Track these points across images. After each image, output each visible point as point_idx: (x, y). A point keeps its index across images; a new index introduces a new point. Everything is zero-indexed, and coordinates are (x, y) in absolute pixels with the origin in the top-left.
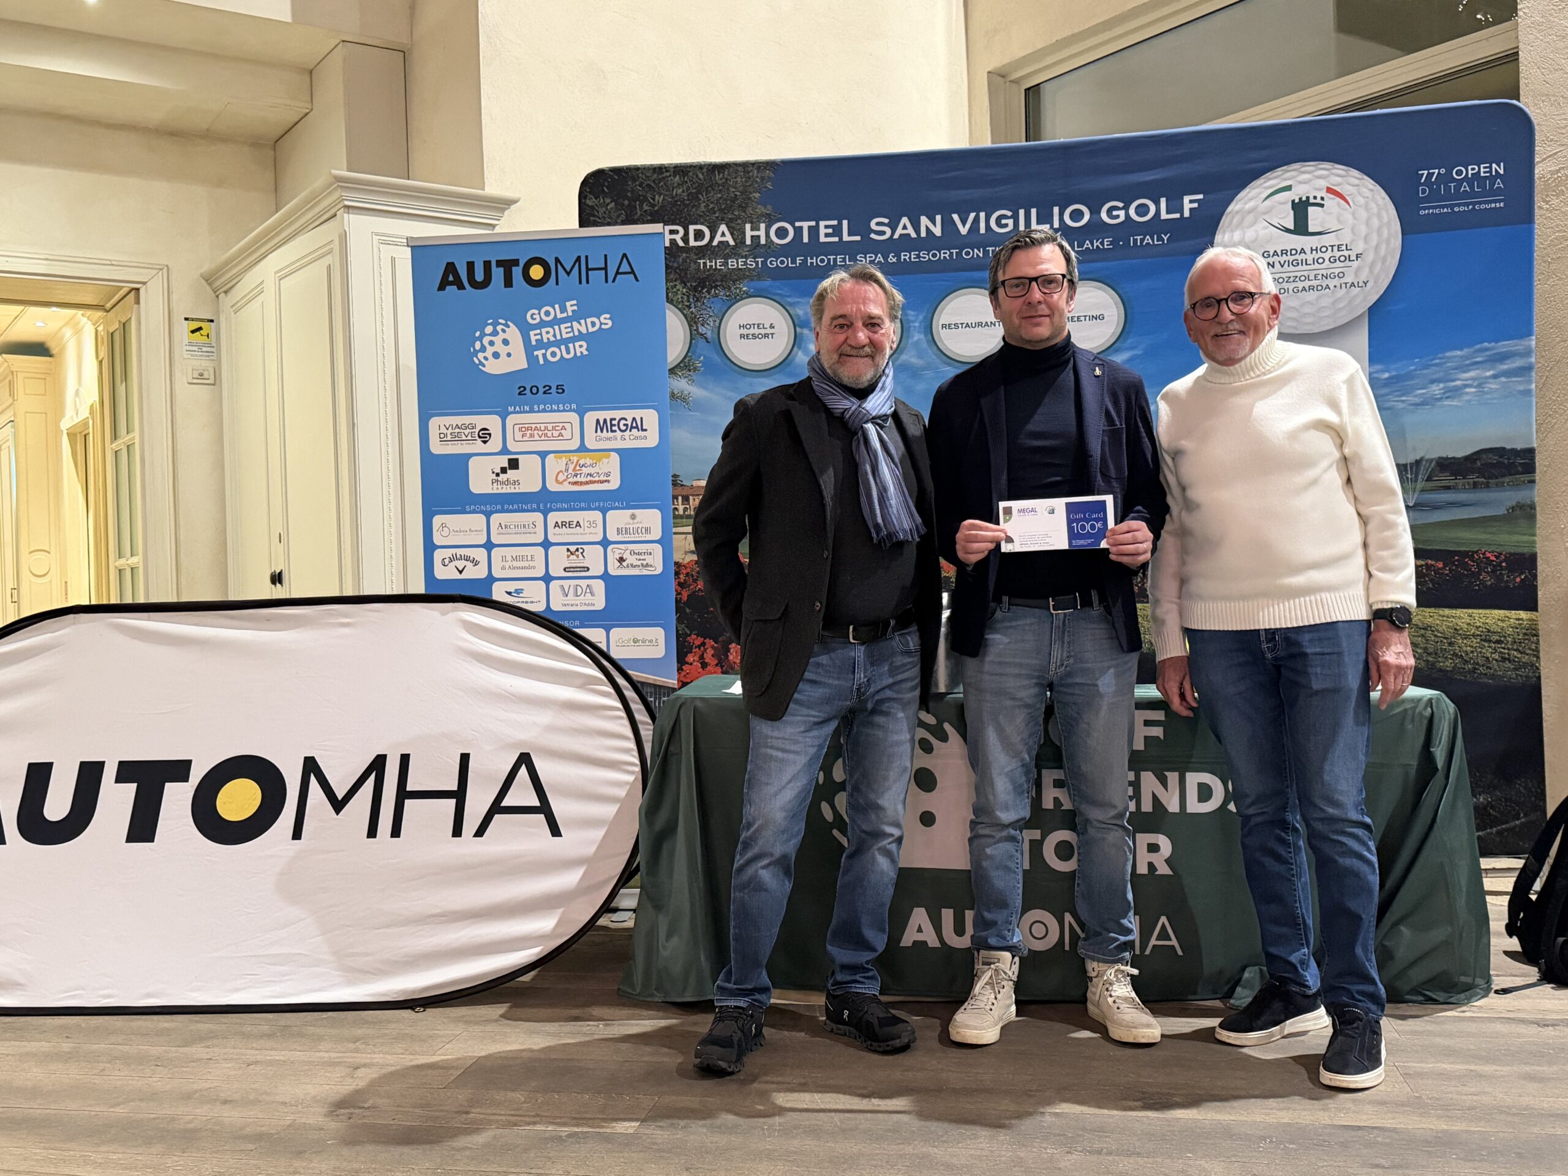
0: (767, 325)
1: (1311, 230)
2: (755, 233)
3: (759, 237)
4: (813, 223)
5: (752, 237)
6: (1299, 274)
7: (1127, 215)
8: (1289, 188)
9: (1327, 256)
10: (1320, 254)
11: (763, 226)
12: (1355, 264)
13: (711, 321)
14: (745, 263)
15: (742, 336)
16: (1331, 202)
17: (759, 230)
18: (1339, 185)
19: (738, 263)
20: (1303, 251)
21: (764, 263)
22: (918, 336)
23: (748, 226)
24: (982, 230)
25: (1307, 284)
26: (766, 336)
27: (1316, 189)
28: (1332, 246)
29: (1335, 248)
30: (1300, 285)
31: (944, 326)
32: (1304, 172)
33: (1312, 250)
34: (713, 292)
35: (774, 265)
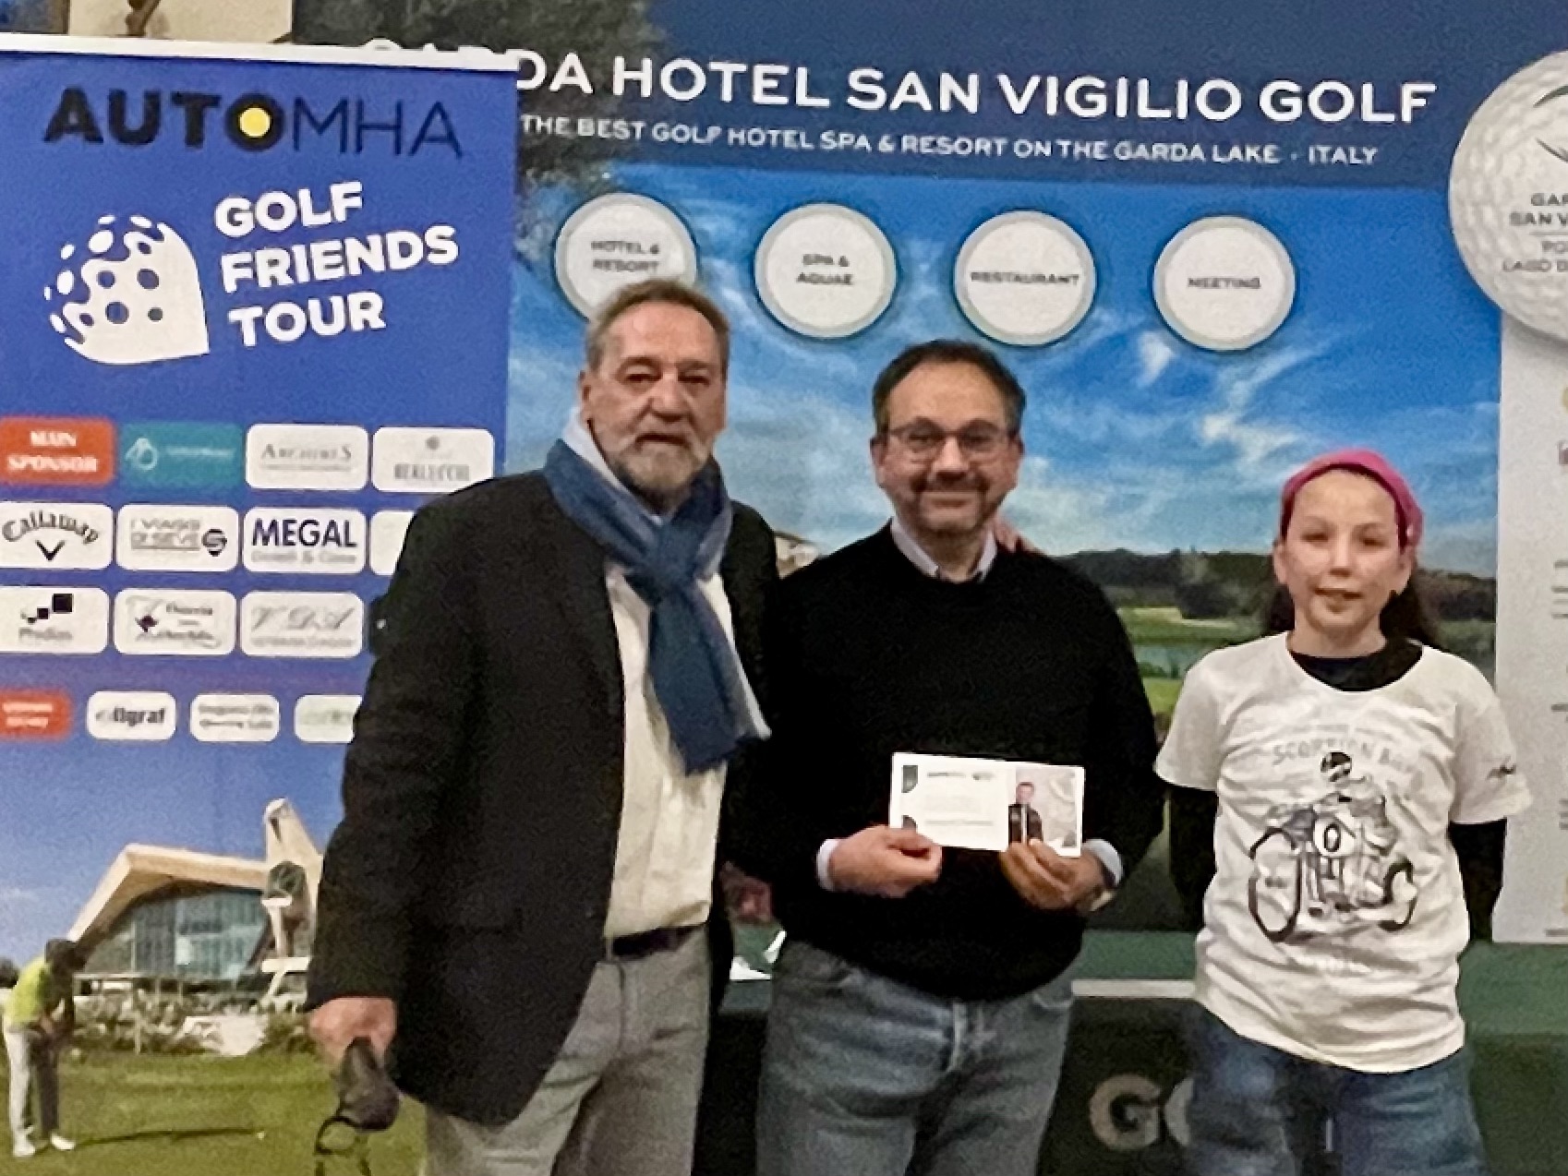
0: (646, 247)
2: (633, 75)
3: (638, 82)
4: (742, 68)
5: (627, 82)
7: (1306, 109)
11: (647, 64)
13: (538, 231)
14: (610, 129)
15: (597, 264)
17: (638, 69)
19: (596, 128)
21: (647, 130)
22: (925, 290)
23: (619, 62)
24: (1052, 109)
26: (644, 266)
31: (975, 276)
34: (546, 175)
35: (666, 136)
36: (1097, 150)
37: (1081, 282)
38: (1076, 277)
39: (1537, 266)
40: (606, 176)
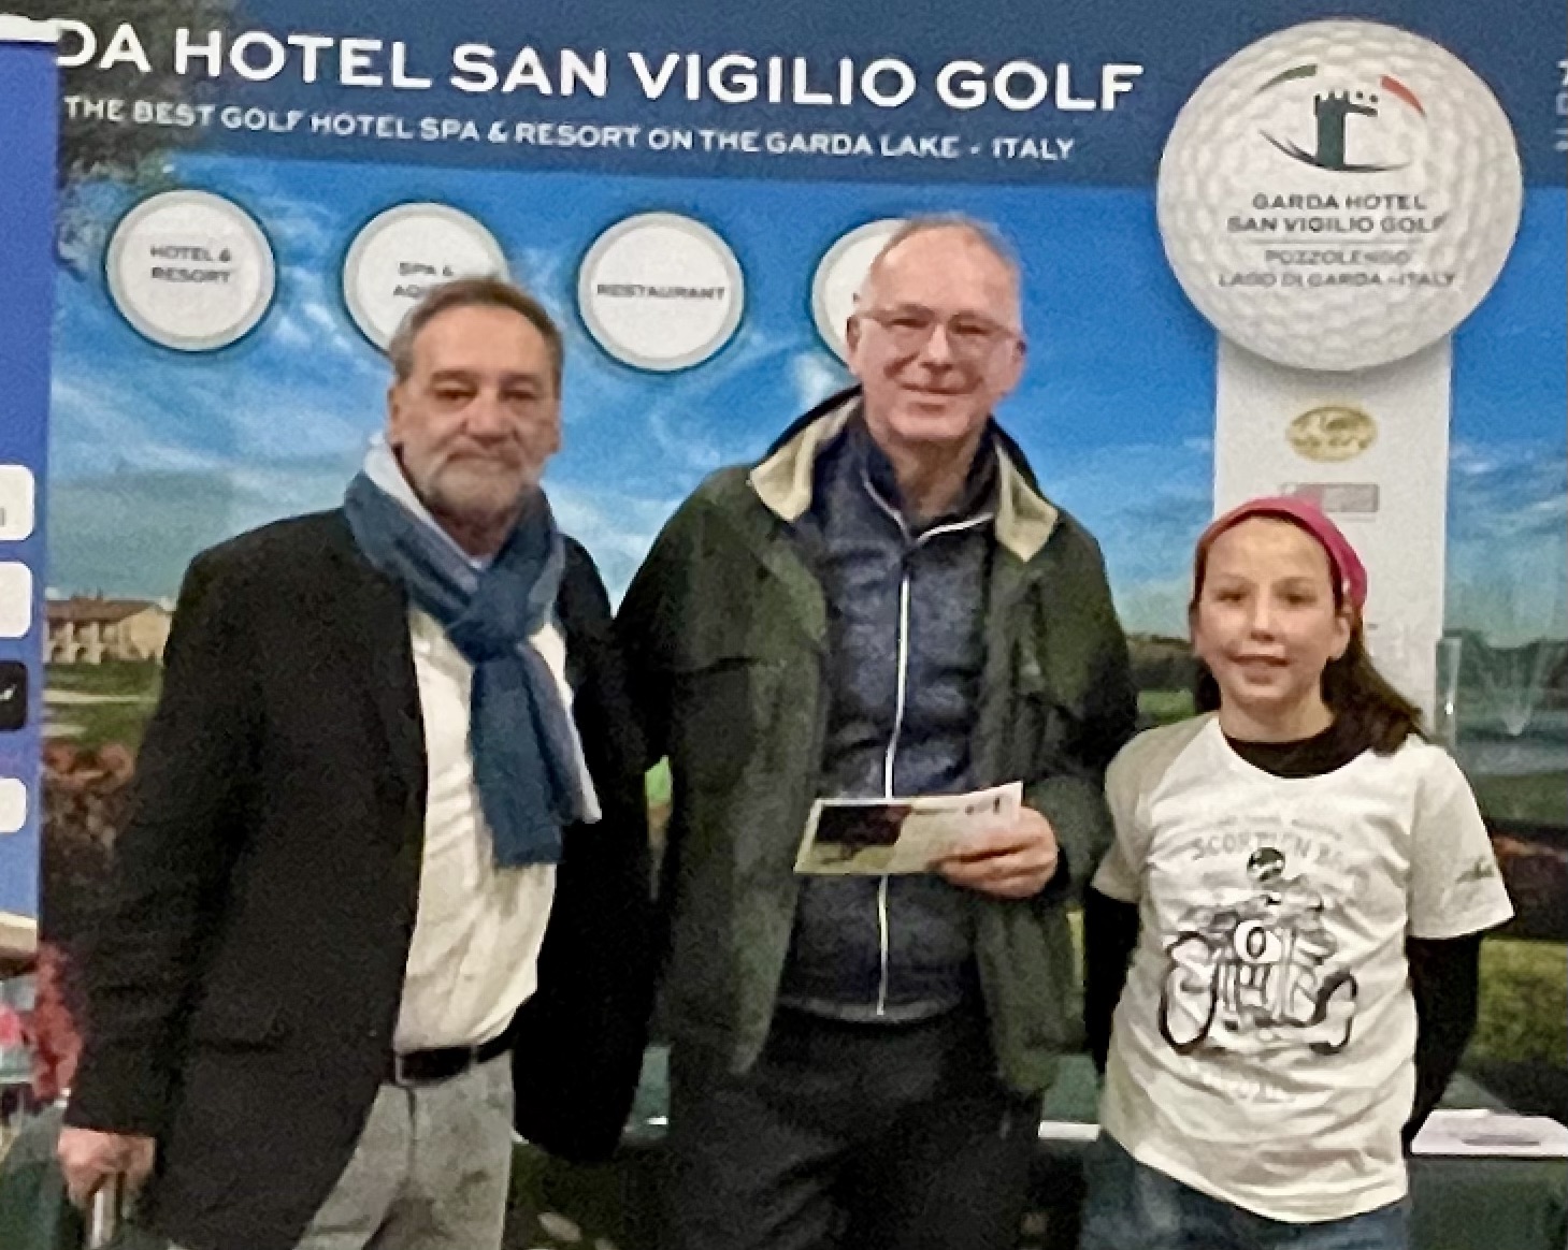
1: (1349, 159)
2: (198, 51)
3: (205, 59)
4: (328, 42)
5: (192, 59)
6: (1323, 248)
7: (990, 94)
8: (1309, 71)
9: (1378, 215)
10: (1363, 212)
11: (215, 37)
12: (1430, 238)
13: (87, 233)
14: (172, 113)
15: (156, 272)
16: (1390, 107)
17: (205, 43)
18: (1405, 73)
19: (155, 113)
20: (1332, 202)
21: (216, 115)
23: (182, 34)
24: (693, 92)
25: (1337, 269)
26: (212, 276)
27: (1365, 78)
28: (1389, 198)
29: (1395, 202)
30: (1324, 270)
31: (602, 289)
32: (1341, 42)
33: (1349, 202)
34: (96, 168)
35: (237, 123)
36: (745, 141)
37: (727, 294)
38: (721, 291)
39: (1259, 279)
40: (168, 169)
